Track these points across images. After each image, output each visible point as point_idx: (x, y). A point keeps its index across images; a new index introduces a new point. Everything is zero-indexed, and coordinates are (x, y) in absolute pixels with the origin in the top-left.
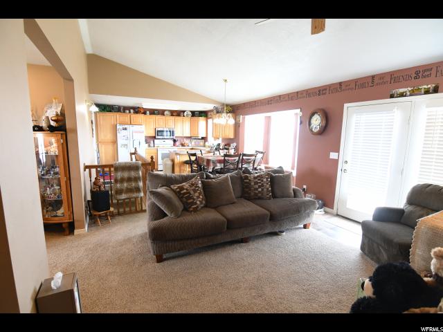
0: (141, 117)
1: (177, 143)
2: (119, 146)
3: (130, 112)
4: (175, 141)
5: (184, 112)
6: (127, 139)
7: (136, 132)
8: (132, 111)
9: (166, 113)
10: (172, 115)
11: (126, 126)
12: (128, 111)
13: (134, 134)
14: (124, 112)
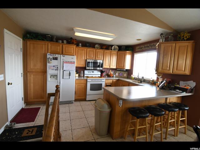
0: (73, 48)
1: (104, 74)
2: (49, 76)
3: (63, 42)
4: (102, 72)
5: (112, 46)
6: (57, 69)
7: (67, 62)
8: (65, 42)
9: (96, 46)
10: (102, 48)
11: (57, 56)
12: (60, 41)
13: (65, 64)
14: (57, 41)
